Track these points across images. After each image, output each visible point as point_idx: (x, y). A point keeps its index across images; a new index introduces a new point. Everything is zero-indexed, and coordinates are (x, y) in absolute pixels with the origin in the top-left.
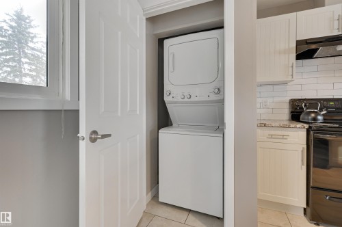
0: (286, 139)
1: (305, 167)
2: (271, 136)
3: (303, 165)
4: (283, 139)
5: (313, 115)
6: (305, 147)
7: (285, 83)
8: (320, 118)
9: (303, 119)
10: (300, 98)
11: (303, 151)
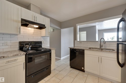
0: (17, 61)
1: (25, 70)
2: (8, 62)
3: (24, 69)
4: (15, 61)
5: (27, 48)
6: (25, 61)
7: (17, 35)
8: (30, 48)
9: (24, 49)
10: (23, 41)
11: (24, 64)
